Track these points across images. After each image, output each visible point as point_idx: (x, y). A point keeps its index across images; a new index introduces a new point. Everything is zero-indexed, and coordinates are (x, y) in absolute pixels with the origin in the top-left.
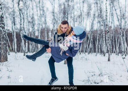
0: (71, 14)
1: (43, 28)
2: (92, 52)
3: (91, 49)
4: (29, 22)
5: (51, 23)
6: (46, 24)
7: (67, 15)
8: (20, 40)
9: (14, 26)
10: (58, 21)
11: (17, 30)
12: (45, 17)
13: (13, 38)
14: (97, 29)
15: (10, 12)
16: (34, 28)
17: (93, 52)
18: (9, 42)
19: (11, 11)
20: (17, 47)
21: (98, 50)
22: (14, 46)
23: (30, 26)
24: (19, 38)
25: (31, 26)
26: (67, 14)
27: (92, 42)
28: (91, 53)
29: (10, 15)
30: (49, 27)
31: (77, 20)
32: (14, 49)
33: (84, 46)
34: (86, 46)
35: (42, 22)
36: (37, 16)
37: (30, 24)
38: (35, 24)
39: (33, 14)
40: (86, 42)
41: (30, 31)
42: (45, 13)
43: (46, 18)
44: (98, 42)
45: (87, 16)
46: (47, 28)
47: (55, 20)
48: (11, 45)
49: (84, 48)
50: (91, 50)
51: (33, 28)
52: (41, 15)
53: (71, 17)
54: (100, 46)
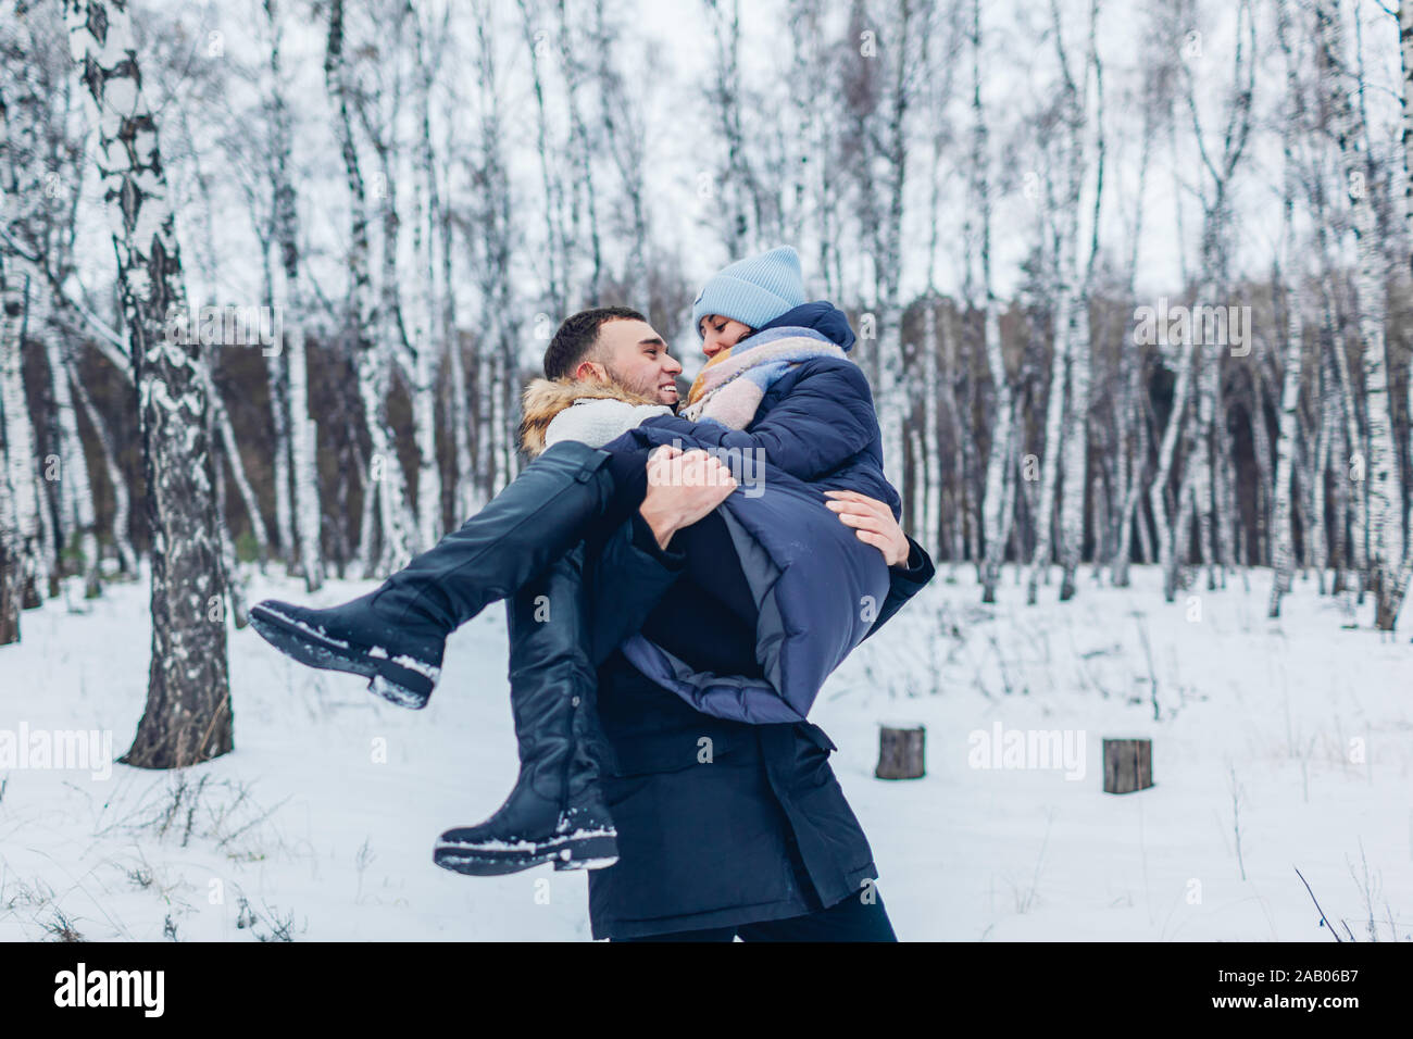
0: (943, 104)
1: (610, 276)
2: (1217, 559)
3: (1205, 523)
4: (447, 219)
5: (702, 223)
6: (641, 228)
7: (894, 126)
8: (352, 433)
9: (280, 275)
10: (778, 198)
11: (314, 320)
12: (625, 158)
13: (277, 408)
14: (1276, 273)
15: (239, 121)
16: (505, 290)
17: (1228, 556)
18: (235, 458)
19: (251, 110)
20: (324, 509)
21: (1297, 528)
22: (293, 502)
23: (459, 261)
24: (342, 404)
25: (474, 264)
26: (886, 107)
27: (1210, 438)
28: (1203, 575)
29: (237, 149)
30: (676, 261)
31: (1012, 164)
32: (287, 539)
33: (1109, 491)
34: (1135, 494)
35: (592, 212)
36: (541, 147)
37: (458, 236)
38: (512, 243)
39: (491, 133)
40: (1132, 436)
41: (465, 319)
42: (625, 105)
43: (645, 165)
44: (1301, 441)
45: (1147, 109)
46: (654, 282)
47: (750, 183)
48: (254, 487)
49: (1111, 511)
50: (1205, 536)
51: (497, 292)
52: (582, 131)
53: (943, 140)
54: (1319, 493)
